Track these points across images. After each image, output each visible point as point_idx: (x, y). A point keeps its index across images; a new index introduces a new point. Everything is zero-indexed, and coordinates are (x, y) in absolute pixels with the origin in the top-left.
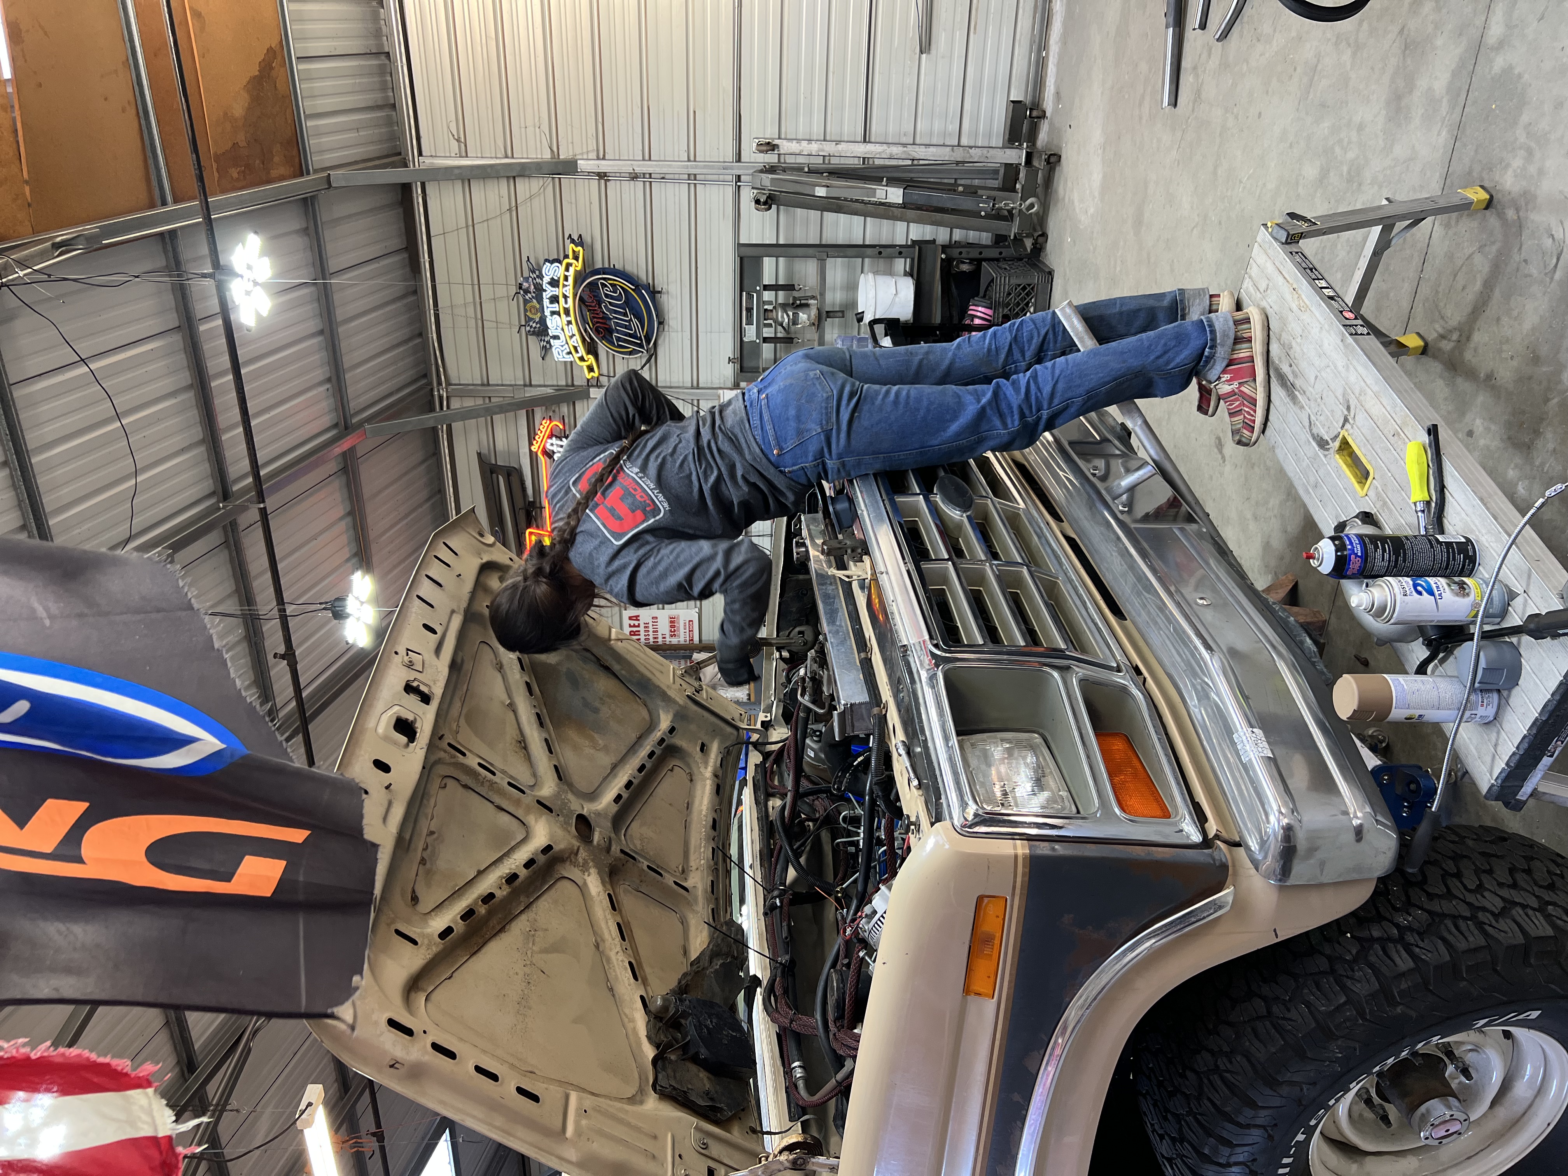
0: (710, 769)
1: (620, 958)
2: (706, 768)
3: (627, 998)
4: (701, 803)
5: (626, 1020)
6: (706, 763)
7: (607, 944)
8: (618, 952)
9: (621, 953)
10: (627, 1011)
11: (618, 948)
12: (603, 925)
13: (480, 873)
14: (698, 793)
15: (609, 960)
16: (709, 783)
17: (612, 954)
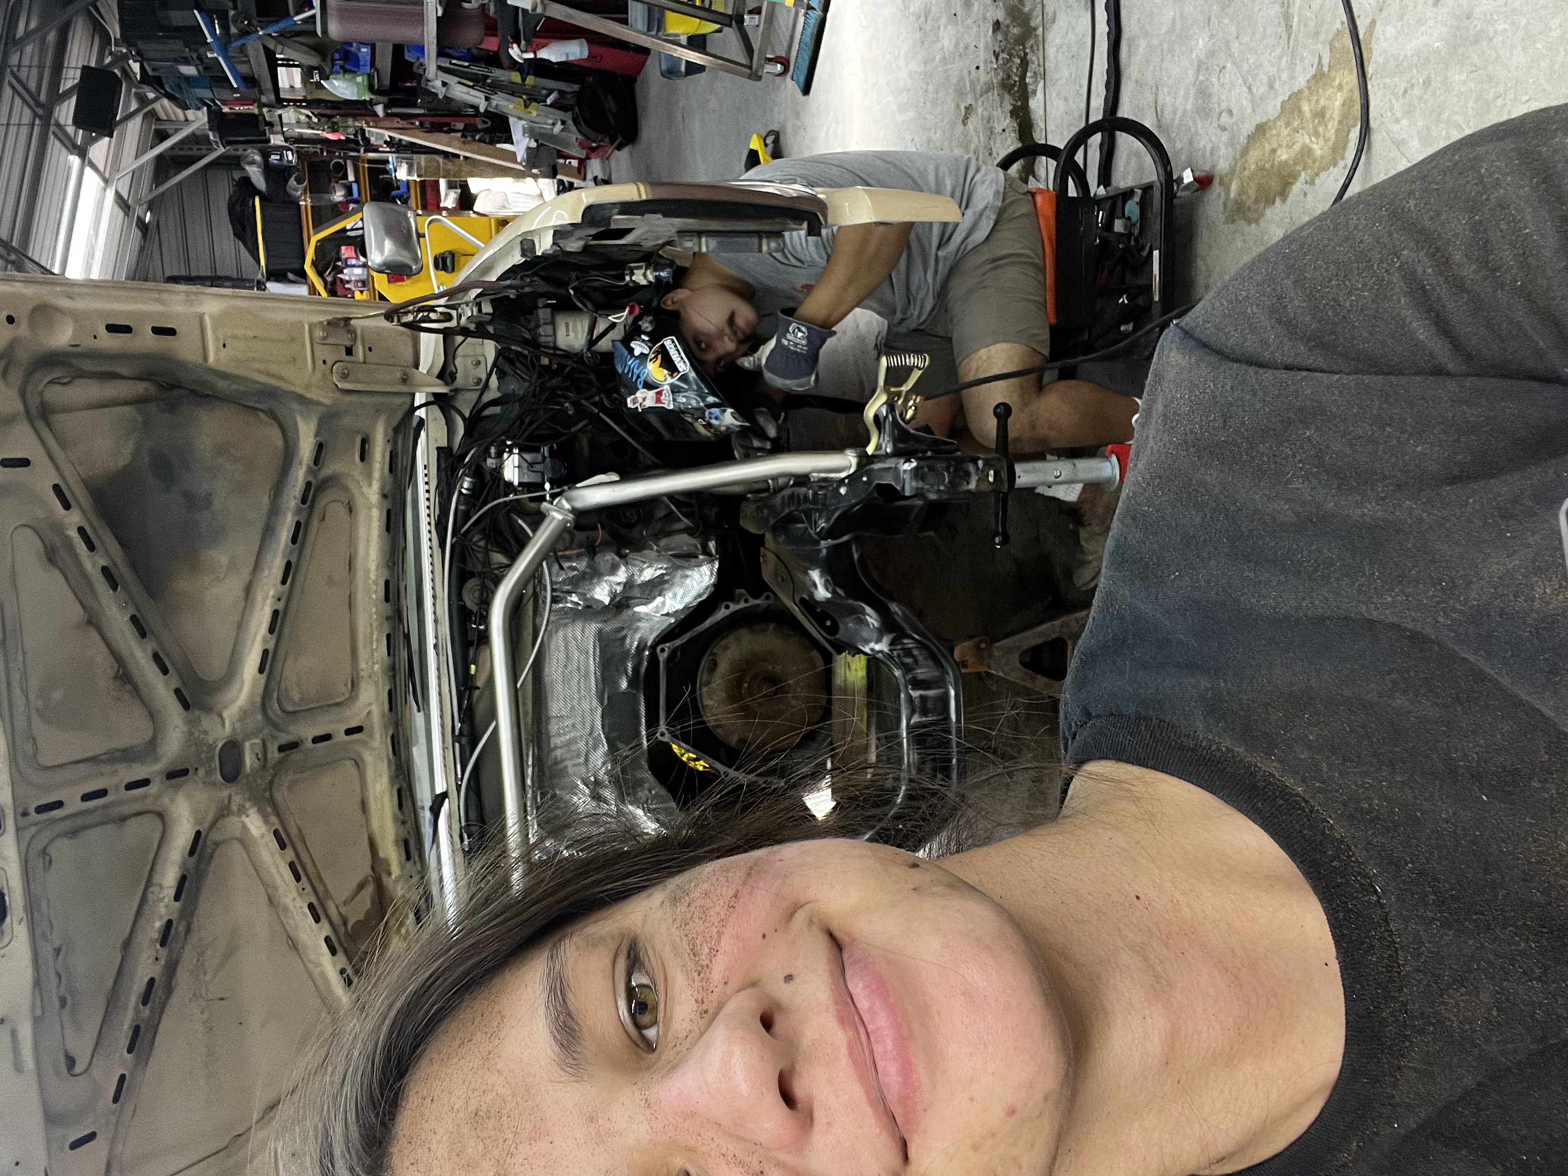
0: (376, 486)
1: (298, 905)
2: (370, 485)
3: (310, 943)
4: (367, 554)
5: (311, 966)
6: (369, 476)
7: (281, 891)
8: (294, 900)
9: (298, 899)
10: (313, 957)
11: (295, 894)
12: (273, 870)
13: (127, 944)
14: (362, 532)
15: (286, 909)
16: (375, 513)
17: (288, 901)
